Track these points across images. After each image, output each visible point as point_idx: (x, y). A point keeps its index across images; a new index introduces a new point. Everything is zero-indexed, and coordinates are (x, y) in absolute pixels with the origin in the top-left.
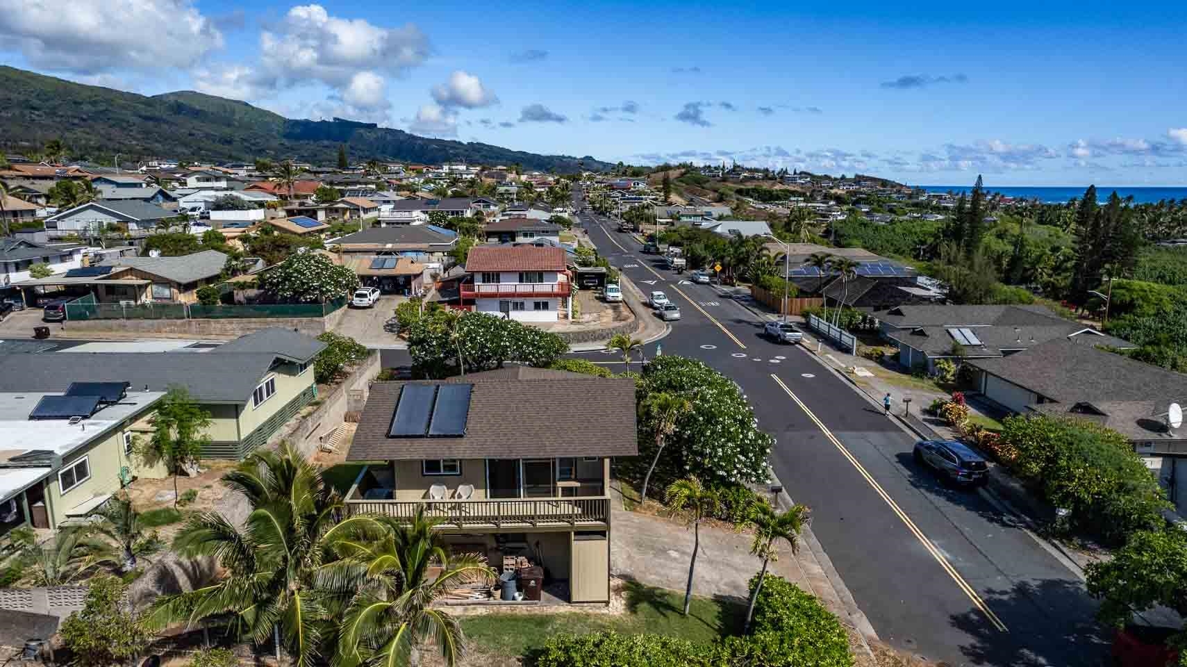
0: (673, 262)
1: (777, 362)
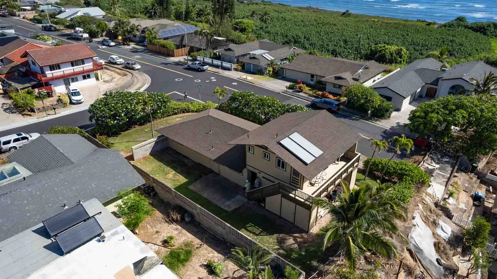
1: (215, 80)
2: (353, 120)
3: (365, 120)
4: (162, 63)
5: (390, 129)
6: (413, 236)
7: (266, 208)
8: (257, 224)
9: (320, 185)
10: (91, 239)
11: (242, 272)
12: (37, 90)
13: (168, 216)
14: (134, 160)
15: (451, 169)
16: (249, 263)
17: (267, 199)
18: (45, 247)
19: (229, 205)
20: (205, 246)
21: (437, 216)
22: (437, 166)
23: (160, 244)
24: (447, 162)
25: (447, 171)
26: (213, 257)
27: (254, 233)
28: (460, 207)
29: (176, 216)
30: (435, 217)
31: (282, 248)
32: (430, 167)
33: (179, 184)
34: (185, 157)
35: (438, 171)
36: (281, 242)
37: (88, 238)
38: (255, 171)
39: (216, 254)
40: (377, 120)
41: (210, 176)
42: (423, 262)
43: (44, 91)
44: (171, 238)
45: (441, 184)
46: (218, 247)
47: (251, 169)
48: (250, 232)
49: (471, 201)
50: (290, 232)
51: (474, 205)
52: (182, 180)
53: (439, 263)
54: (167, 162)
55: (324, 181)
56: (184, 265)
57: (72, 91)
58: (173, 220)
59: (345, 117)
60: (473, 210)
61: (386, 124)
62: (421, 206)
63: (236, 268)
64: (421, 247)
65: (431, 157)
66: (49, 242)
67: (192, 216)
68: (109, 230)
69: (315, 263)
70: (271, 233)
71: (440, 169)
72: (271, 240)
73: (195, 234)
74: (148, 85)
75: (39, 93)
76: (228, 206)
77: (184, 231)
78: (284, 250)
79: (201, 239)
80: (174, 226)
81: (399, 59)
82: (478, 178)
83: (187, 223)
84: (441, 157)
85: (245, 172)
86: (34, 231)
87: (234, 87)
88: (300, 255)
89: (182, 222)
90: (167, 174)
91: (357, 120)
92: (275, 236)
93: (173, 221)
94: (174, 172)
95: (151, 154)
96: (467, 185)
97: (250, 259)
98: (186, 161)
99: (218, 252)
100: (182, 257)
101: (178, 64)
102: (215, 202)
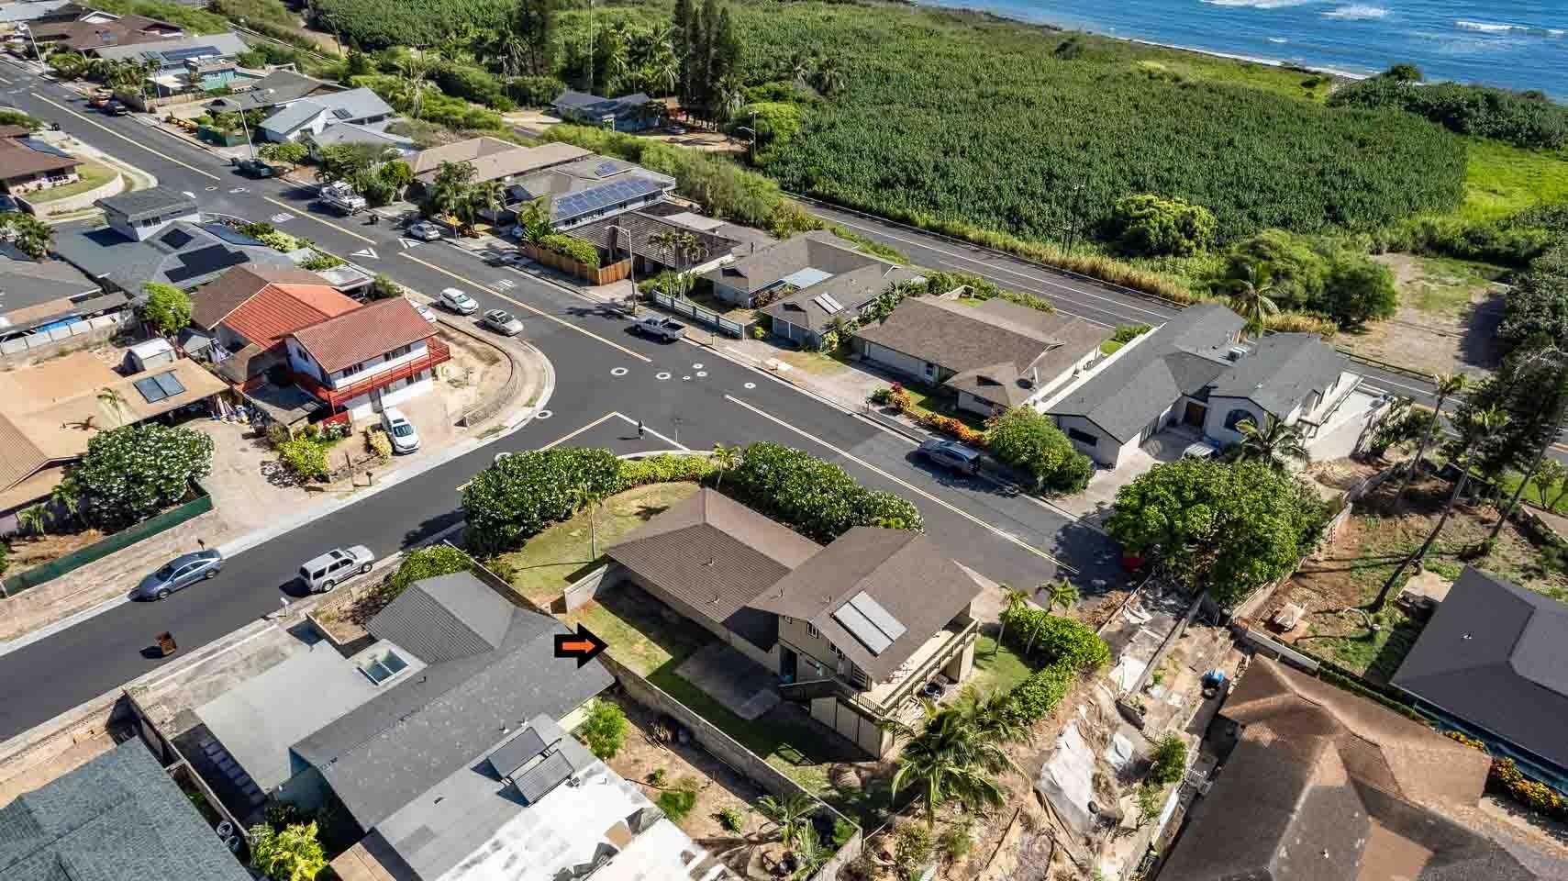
0: (350, 206)
1: (705, 374)
2: (1005, 495)
3: (1032, 495)
4: (572, 311)
5: (1082, 519)
6: (1051, 767)
7: (813, 714)
8: (797, 745)
9: (902, 681)
10: (559, 784)
11: (773, 826)
12: (320, 425)
13: (650, 734)
14: (565, 612)
15: (1174, 623)
16: (784, 814)
17: (813, 701)
18: (499, 793)
19: (749, 709)
20: (715, 784)
21: (1110, 727)
22: (1148, 617)
23: (645, 781)
24: (1170, 608)
25: (1163, 630)
26: (730, 802)
27: (791, 762)
28: (1170, 702)
29: (665, 734)
30: (1107, 730)
31: (834, 786)
32: (1134, 620)
33: (657, 665)
34: (662, 604)
35: (1145, 630)
36: (834, 777)
37: (555, 782)
38: (794, 650)
39: (733, 798)
40: (1057, 496)
41: (712, 647)
42: (1059, 810)
43: (335, 426)
44: (662, 772)
45: (1141, 659)
46: (734, 785)
47: (787, 646)
48: (786, 759)
49: (1199, 688)
50: (850, 760)
51: (1203, 695)
52: (663, 656)
53: (1091, 810)
54: (628, 616)
55: (910, 673)
56: (685, 816)
57: (394, 425)
58: (659, 738)
59: (988, 487)
60: (1199, 706)
61: (1071, 508)
62: (1083, 710)
63: (765, 820)
64: (1061, 784)
65: (1143, 596)
66: (500, 786)
67: (690, 734)
68: (581, 767)
69: (883, 812)
70: (818, 762)
71: (1151, 625)
72: (819, 774)
73: (698, 765)
74: (552, 390)
75: (326, 430)
76: (747, 710)
77: (679, 759)
78: (837, 789)
79: (708, 773)
80: (663, 750)
81: (1186, 242)
82: (1232, 637)
83: (682, 745)
84: (1164, 596)
85: (776, 649)
86: (475, 769)
87: (748, 396)
88: (862, 798)
89: (674, 743)
90: (632, 643)
91: (1014, 496)
92: (827, 766)
93: (659, 741)
94: (646, 639)
95: (595, 598)
96: (1200, 655)
97: (784, 809)
98: (665, 613)
99: (736, 794)
100: (682, 802)
101: (609, 312)
102: (724, 702)
